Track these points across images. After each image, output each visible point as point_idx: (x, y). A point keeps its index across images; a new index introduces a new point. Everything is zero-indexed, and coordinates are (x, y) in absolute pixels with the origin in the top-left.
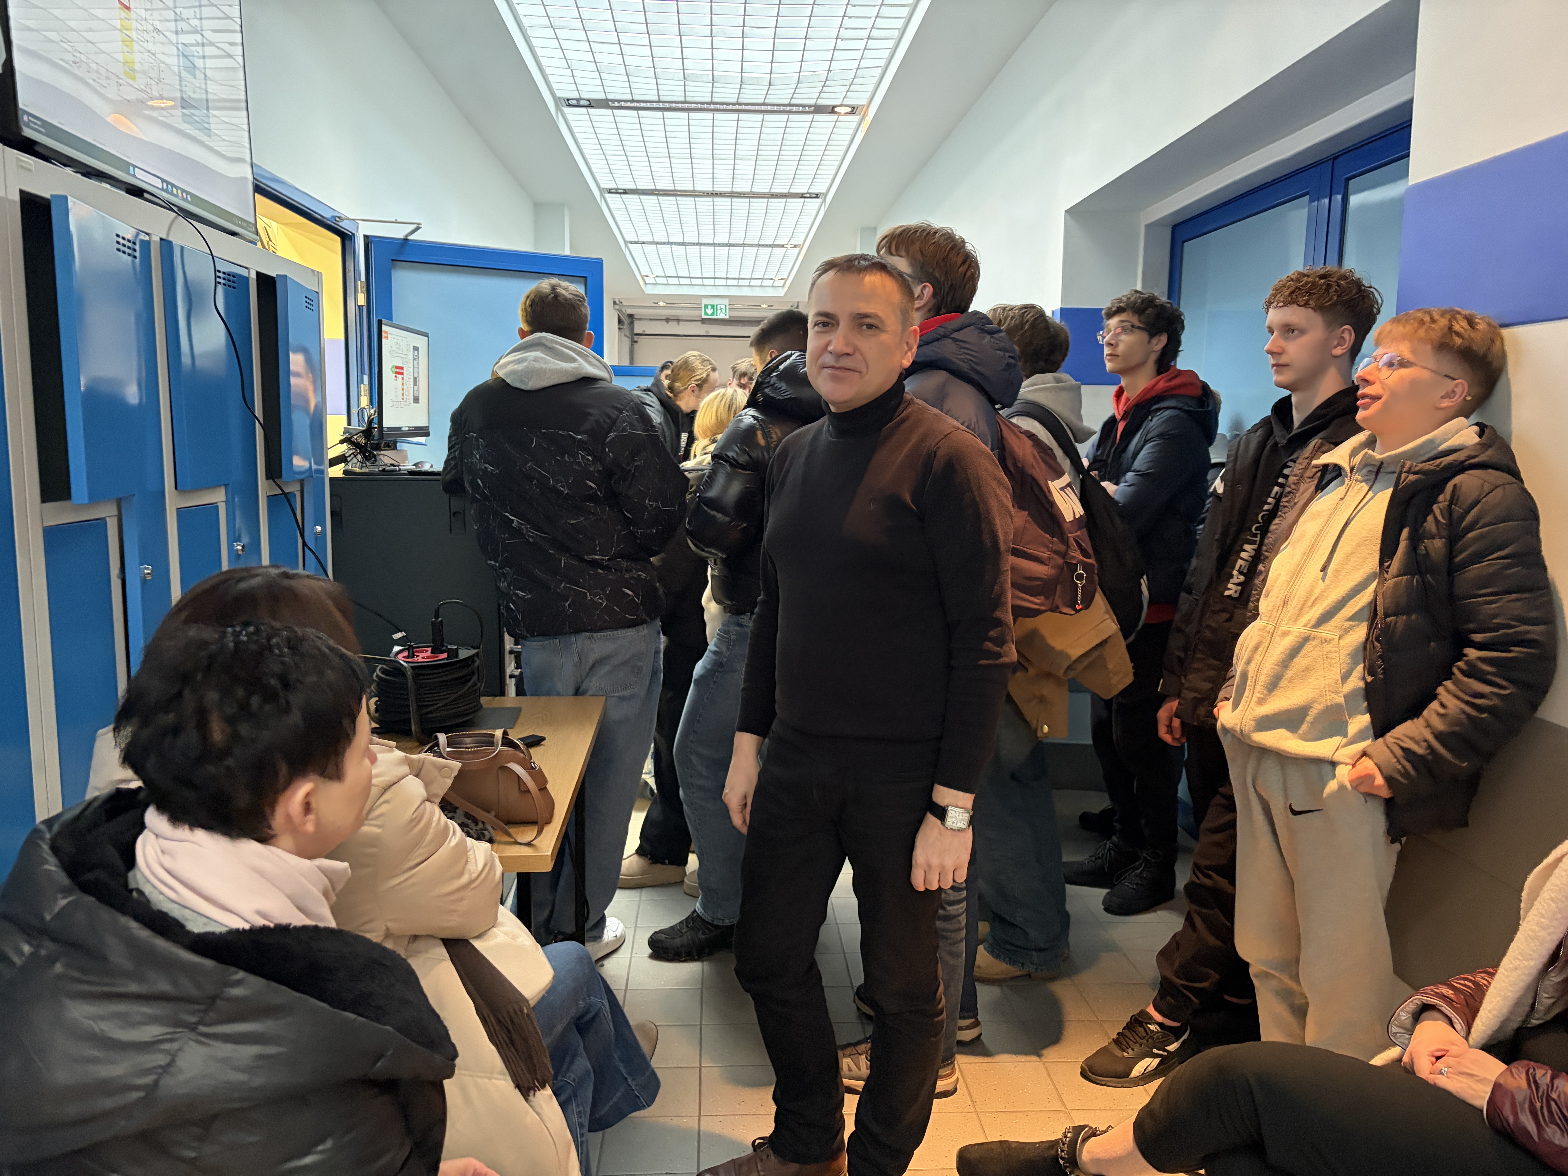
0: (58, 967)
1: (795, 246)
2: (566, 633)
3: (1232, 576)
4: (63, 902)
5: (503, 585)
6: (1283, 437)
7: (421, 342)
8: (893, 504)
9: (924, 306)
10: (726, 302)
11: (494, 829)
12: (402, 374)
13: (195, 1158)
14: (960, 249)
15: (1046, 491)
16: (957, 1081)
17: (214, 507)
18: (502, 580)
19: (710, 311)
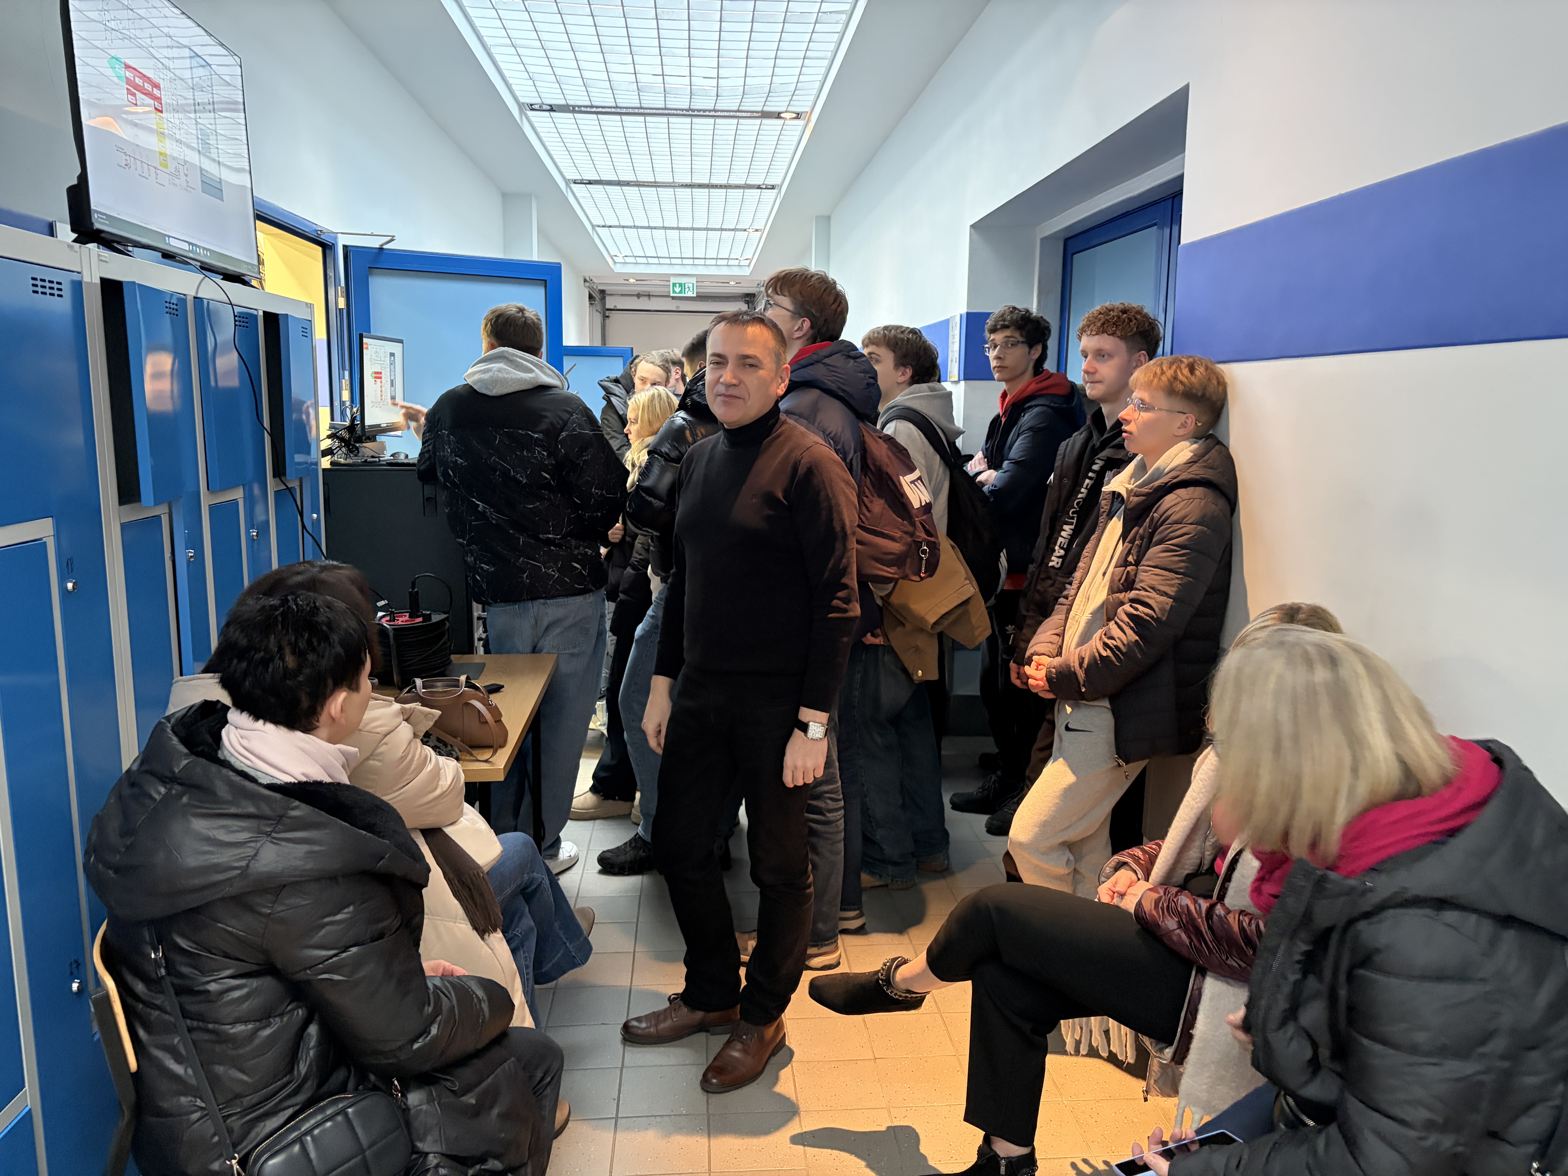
0: (185, 799)
1: (757, 230)
2: (524, 600)
3: (1054, 551)
4: (185, 762)
5: (470, 559)
6: (1098, 439)
7: (397, 348)
8: (769, 499)
9: (804, 335)
10: (694, 280)
11: (460, 751)
12: (381, 378)
13: (270, 914)
14: (831, 290)
15: (898, 484)
16: (840, 955)
17: (235, 502)
18: (469, 555)
19: (678, 290)
